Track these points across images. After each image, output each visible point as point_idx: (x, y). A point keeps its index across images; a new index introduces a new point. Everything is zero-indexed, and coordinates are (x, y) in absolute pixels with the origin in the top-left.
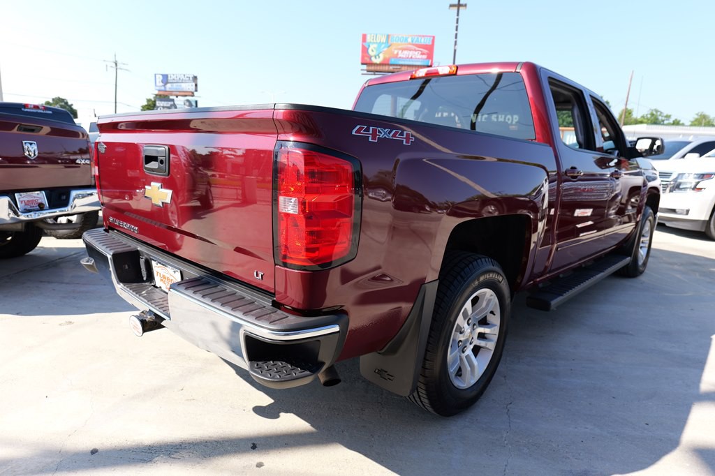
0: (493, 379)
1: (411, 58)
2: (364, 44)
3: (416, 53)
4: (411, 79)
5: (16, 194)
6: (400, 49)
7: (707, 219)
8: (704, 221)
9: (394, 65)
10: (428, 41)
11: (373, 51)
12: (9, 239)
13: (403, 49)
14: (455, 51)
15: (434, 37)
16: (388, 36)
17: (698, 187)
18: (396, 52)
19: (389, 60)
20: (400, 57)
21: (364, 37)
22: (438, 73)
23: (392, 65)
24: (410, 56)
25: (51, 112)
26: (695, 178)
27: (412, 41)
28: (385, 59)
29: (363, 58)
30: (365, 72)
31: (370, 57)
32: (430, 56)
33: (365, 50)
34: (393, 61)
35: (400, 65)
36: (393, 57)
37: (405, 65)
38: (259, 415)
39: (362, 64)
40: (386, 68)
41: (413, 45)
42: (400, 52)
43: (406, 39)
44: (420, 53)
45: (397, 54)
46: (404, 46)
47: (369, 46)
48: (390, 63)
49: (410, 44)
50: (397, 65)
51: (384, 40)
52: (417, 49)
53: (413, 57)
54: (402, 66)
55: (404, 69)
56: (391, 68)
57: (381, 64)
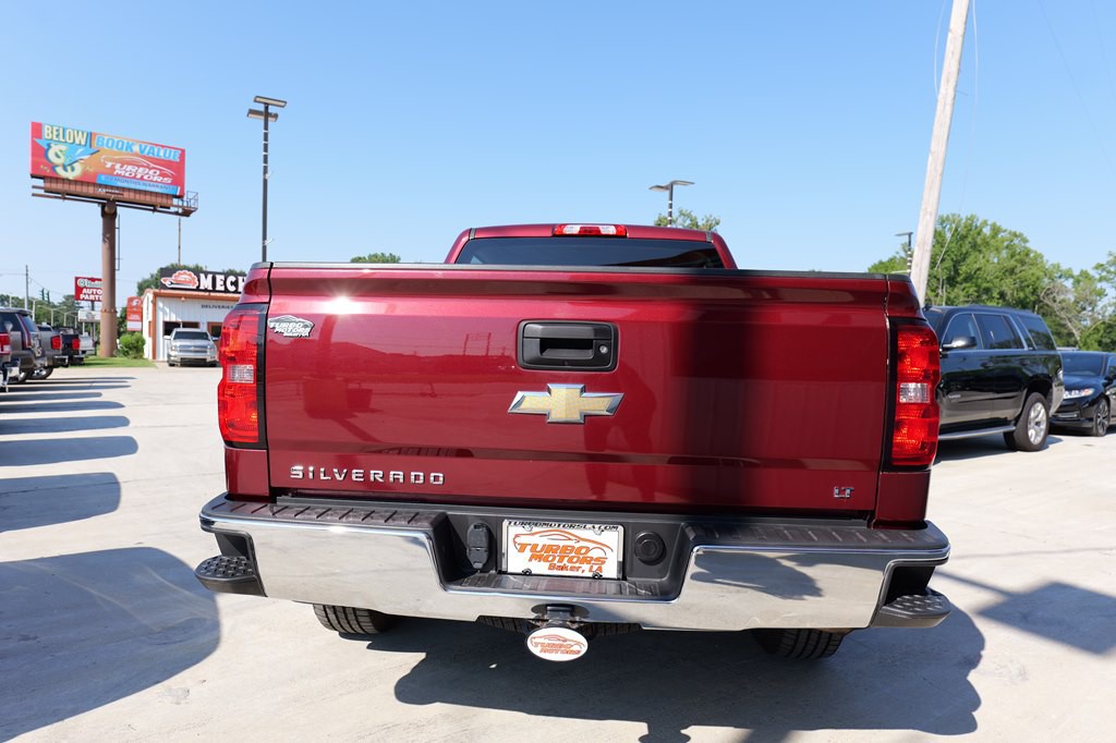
1: (142, 178)
2: (38, 141)
3: (151, 172)
6: (117, 161)
9: (106, 186)
10: (174, 156)
11: (57, 156)
13: (123, 163)
15: (183, 151)
16: (91, 136)
18: (109, 165)
19: (96, 175)
20: (117, 175)
21: (37, 130)
23: (100, 186)
24: (139, 176)
27: (142, 151)
28: (85, 173)
29: (35, 165)
30: (42, 192)
31: (53, 167)
32: (179, 180)
33: (39, 153)
34: (102, 179)
35: (118, 188)
36: (104, 174)
37: (129, 190)
39: (33, 176)
40: (91, 190)
41: (144, 157)
42: (118, 166)
43: (129, 147)
44: (158, 172)
45: (113, 168)
46: (128, 158)
47: (49, 146)
48: (98, 182)
49: (136, 155)
50: (112, 187)
51: (81, 139)
52: (152, 165)
53: (145, 177)
54: (124, 189)
55: (126, 195)
56: (102, 191)
57: (76, 182)
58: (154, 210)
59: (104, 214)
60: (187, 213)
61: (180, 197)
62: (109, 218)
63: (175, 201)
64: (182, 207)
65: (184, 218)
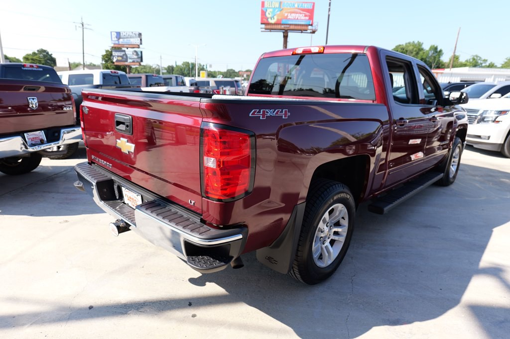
0: (344, 259)
1: (297, 19)
2: (263, 9)
3: (301, 15)
4: (293, 54)
5: (25, 134)
6: (289, 12)
7: (502, 142)
8: (500, 144)
9: (285, 24)
10: (310, 7)
11: (269, 14)
12: (20, 161)
13: (291, 13)
14: (329, 15)
15: (314, 3)
16: (280, 3)
17: (496, 120)
18: (286, 15)
19: (281, 20)
20: (289, 19)
21: (263, 3)
22: (311, 51)
24: (296, 18)
25: (41, 69)
26: (495, 114)
27: (298, 6)
28: (278, 20)
29: (262, 19)
30: (264, 30)
31: (267, 19)
32: (311, 18)
33: (263, 13)
34: (284, 22)
35: (289, 24)
36: (285, 19)
37: (293, 25)
38: (193, 284)
39: (262, 24)
40: (279, 27)
41: (299, 9)
42: (289, 15)
43: (294, 5)
44: (304, 15)
45: (287, 16)
46: (293, 10)
47: (267, 10)
48: (282, 23)
49: (296, 8)
50: (287, 24)
51: (277, 5)
52: (302, 12)
53: (299, 18)
54: (291, 25)
55: (292, 27)
56: (283, 27)
57: (275, 24)
58: (302, 32)
59: (284, 36)
60: (314, 32)
61: (312, 25)
62: (286, 37)
63: (310, 27)
64: (312, 30)
65: (313, 34)
